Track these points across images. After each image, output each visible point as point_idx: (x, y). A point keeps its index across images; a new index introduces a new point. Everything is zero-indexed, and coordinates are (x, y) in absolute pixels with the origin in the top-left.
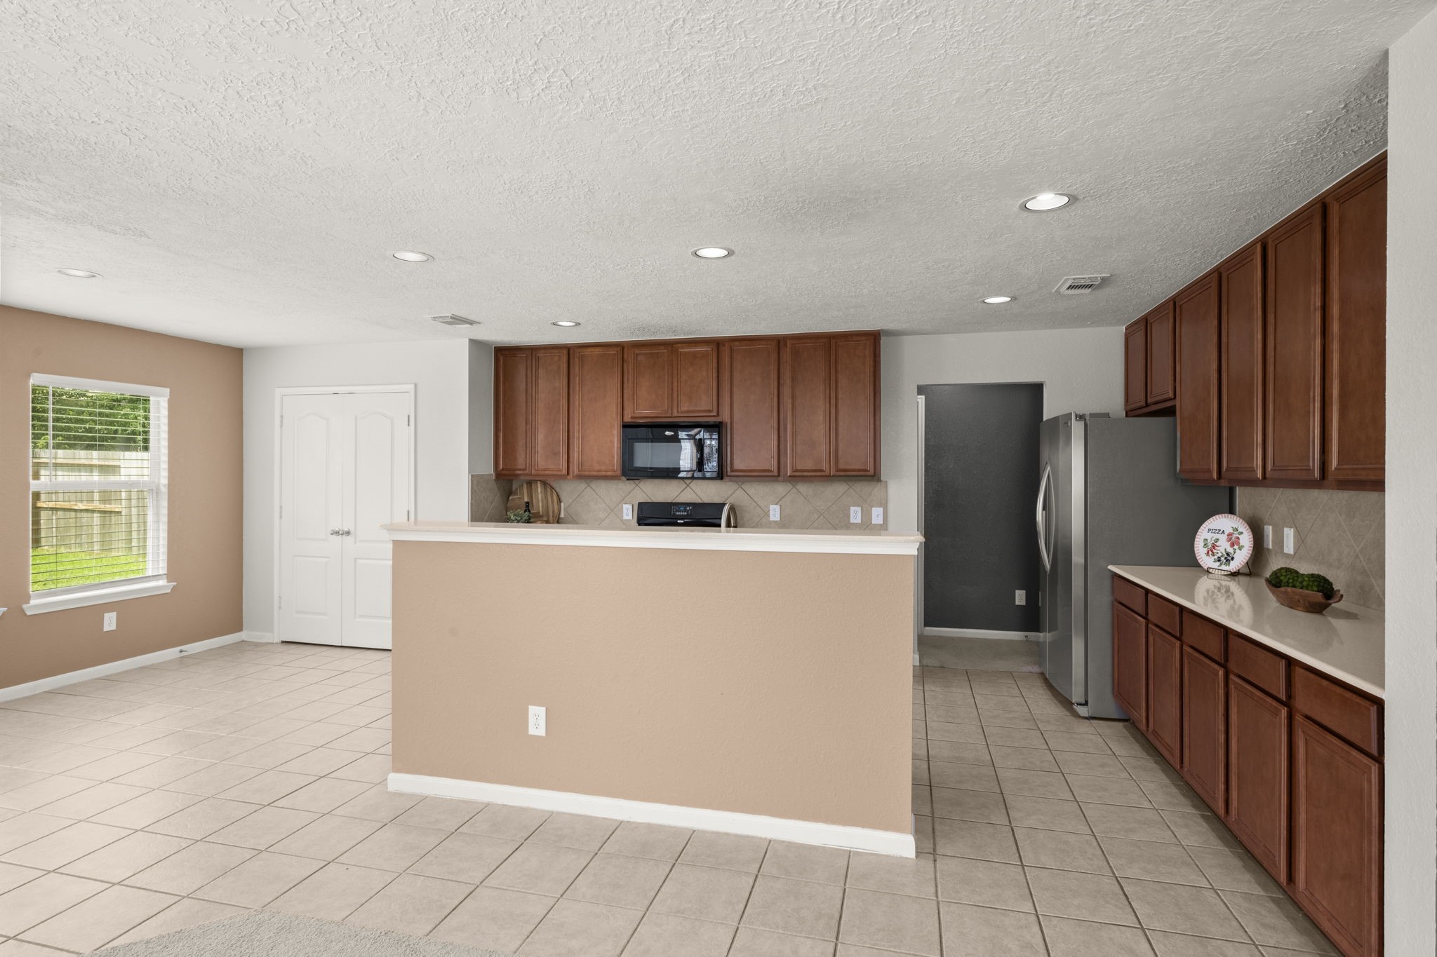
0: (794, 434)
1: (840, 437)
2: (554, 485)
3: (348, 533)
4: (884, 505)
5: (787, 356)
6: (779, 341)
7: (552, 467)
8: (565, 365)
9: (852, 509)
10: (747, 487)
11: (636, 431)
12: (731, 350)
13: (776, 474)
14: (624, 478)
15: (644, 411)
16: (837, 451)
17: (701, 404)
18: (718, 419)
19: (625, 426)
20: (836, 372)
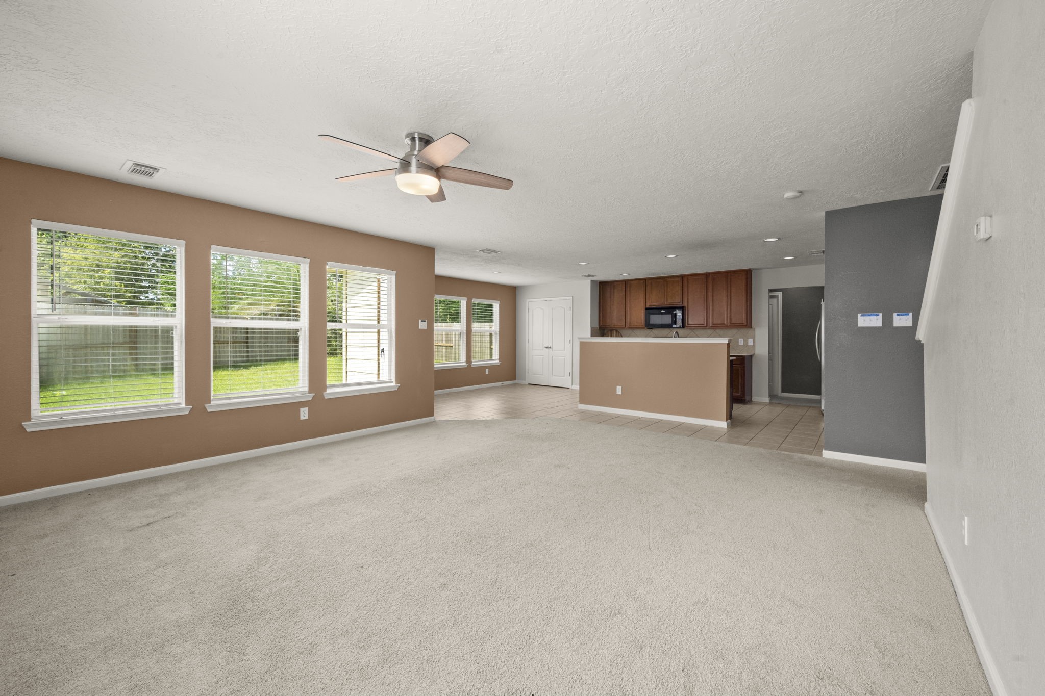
0: (713, 310)
1: (732, 311)
2: (619, 331)
3: (550, 348)
4: (754, 337)
5: (710, 280)
6: (707, 275)
7: (619, 324)
8: (624, 287)
9: (740, 339)
10: (695, 331)
11: (650, 310)
12: (688, 279)
13: (705, 325)
14: (646, 328)
15: (655, 303)
16: (730, 316)
17: (676, 300)
18: (683, 305)
19: (647, 309)
20: (730, 286)
